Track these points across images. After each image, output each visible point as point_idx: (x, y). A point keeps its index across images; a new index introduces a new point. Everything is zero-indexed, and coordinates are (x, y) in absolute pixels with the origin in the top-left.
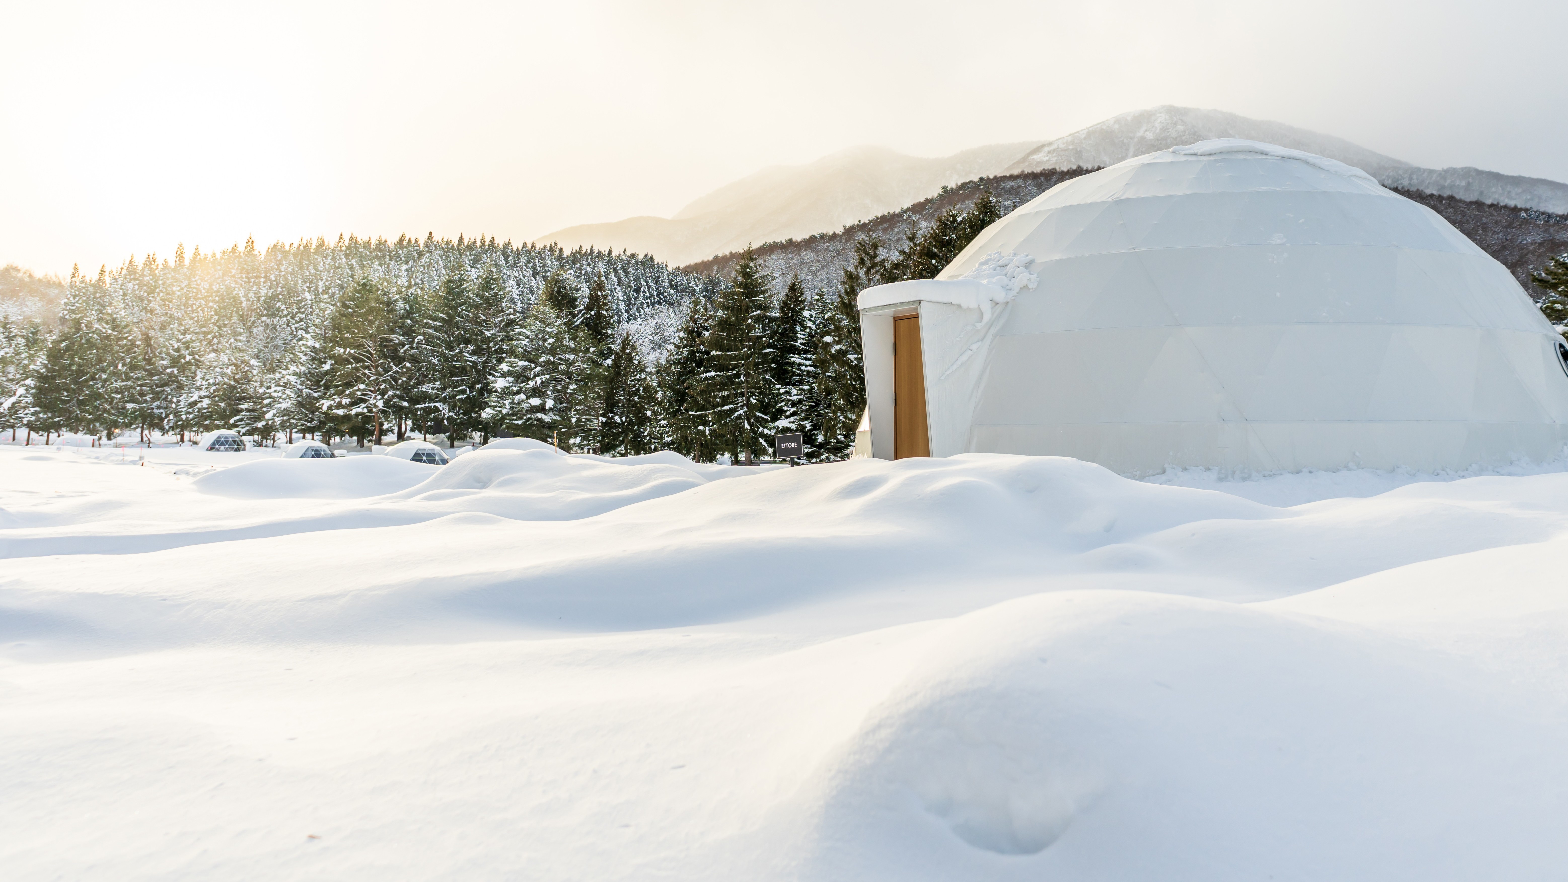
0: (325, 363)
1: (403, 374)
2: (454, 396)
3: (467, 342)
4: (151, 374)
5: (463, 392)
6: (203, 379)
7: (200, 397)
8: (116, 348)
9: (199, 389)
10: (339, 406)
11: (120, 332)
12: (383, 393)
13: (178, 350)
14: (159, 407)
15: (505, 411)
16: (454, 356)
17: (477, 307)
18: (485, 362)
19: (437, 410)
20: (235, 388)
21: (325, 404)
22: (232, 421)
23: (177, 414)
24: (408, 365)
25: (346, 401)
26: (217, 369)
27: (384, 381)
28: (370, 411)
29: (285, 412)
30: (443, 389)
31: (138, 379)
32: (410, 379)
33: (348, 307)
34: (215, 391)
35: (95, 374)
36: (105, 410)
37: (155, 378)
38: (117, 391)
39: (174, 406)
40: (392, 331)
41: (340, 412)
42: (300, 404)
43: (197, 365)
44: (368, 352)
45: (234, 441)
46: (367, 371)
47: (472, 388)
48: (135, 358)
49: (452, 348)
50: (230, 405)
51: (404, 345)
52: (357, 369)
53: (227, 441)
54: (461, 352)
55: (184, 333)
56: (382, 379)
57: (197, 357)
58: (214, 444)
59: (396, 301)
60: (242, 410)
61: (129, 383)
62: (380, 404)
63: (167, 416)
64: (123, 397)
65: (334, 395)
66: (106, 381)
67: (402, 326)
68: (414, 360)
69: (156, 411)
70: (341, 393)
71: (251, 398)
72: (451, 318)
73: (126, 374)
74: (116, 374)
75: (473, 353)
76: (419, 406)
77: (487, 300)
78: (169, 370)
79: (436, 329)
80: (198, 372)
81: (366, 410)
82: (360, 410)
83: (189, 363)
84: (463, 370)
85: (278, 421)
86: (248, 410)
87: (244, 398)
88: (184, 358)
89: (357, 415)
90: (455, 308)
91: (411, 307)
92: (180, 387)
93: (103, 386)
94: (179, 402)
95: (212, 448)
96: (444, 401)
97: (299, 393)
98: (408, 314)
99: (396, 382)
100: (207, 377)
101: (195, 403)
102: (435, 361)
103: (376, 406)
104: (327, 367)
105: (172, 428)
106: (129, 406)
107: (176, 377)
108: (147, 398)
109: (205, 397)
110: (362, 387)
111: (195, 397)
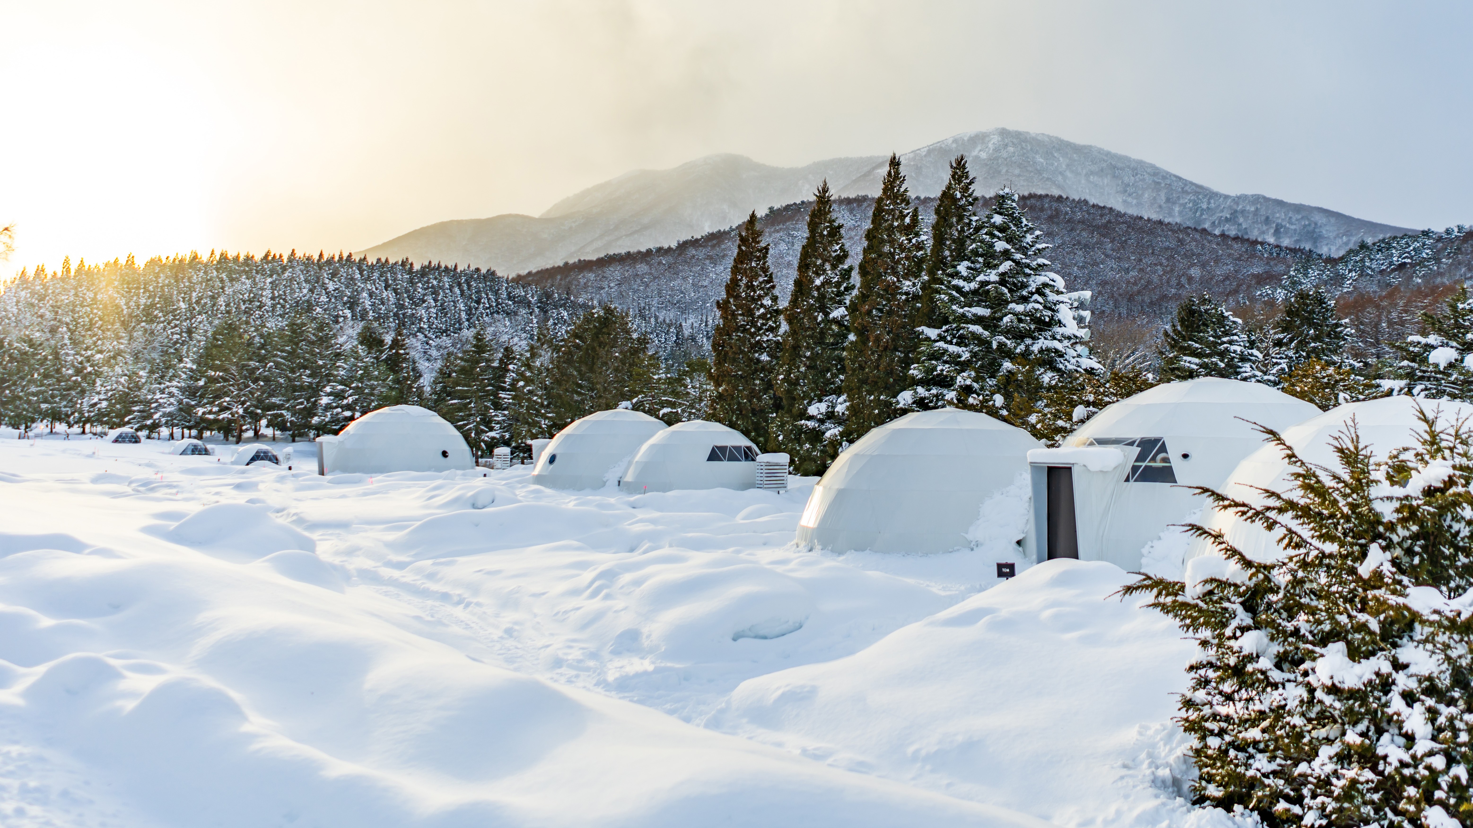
0: (200, 380)
1: (257, 390)
2: (295, 406)
3: (305, 368)
4: (59, 381)
5: (302, 403)
6: (102, 385)
7: (100, 400)
8: (32, 361)
9: (99, 393)
10: (210, 412)
11: (36, 349)
12: (243, 403)
13: (81, 363)
14: (65, 407)
15: (327, 420)
16: (295, 378)
17: (313, 343)
18: (318, 382)
19: (282, 415)
20: (128, 394)
21: (200, 411)
22: (126, 419)
23: (81, 413)
24: (262, 383)
25: (215, 409)
26: (113, 379)
27: (244, 395)
28: (233, 416)
29: (170, 414)
30: (288, 401)
31: (49, 385)
32: (263, 393)
33: (218, 340)
34: (111, 395)
35: (16, 381)
36: (24, 409)
37: (63, 384)
38: (34, 394)
39: (78, 406)
40: (250, 359)
41: (211, 417)
42: (181, 410)
43: (96, 374)
44: (232, 374)
45: (133, 436)
46: (231, 388)
47: (308, 401)
48: (47, 369)
49: (293, 371)
50: (125, 407)
51: (259, 369)
52: (224, 387)
53: (127, 437)
54: (301, 375)
55: (86, 350)
56: (242, 393)
57: (96, 368)
58: (117, 437)
59: (254, 337)
60: (134, 412)
61: (43, 388)
62: (241, 411)
63: (73, 413)
64: (39, 399)
65: (207, 404)
66: (24, 386)
67: (259, 355)
68: (267, 380)
69: (63, 409)
70: (212, 403)
71: (141, 402)
72: (294, 351)
73: (41, 381)
74: (32, 381)
75: (309, 376)
76: (270, 413)
77: (320, 339)
78: (74, 378)
79: (282, 358)
80: (98, 380)
81: (230, 416)
82: (225, 415)
83: (90, 373)
84: (302, 388)
85: (163, 420)
86: (139, 411)
87: (136, 402)
88: (86, 369)
89: (223, 419)
90: (297, 344)
91: (265, 341)
92: (83, 392)
93: (22, 391)
94: (82, 403)
95: (116, 441)
96: (288, 409)
97: (180, 402)
98: (263, 346)
99: (253, 396)
100: (105, 384)
101: (95, 404)
102: (282, 381)
103: (237, 413)
104: (201, 383)
105: (76, 423)
106: (44, 406)
107: (80, 383)
108: (57, 399)
109: (104, 400)
110: (227, 399)
111: (96, 400)
